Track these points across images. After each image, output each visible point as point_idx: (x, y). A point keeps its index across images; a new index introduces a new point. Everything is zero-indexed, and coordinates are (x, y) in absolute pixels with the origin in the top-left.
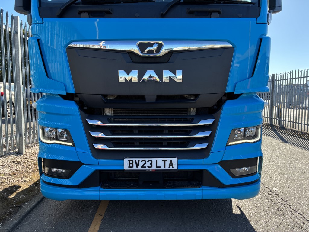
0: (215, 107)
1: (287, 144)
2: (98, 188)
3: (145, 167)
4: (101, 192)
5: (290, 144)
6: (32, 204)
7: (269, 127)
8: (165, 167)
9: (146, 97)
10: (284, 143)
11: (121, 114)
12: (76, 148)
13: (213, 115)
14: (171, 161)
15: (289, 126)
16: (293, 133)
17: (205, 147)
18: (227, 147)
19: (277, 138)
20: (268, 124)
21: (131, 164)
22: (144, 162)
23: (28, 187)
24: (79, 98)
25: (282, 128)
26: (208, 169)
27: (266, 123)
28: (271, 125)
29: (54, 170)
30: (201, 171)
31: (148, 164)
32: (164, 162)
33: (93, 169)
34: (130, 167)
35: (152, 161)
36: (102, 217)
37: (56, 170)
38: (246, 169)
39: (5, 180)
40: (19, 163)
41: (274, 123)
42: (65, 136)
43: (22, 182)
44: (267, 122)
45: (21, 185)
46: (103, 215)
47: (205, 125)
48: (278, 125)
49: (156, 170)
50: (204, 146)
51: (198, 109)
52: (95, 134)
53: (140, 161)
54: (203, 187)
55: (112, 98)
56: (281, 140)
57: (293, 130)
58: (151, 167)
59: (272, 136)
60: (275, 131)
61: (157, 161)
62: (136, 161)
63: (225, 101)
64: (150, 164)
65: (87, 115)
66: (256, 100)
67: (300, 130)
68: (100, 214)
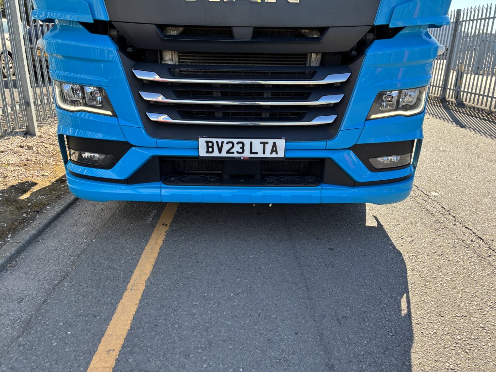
0: (354, 53)
1: (464, 129)
2: (158, 184)
3: (233, 153)
4: (163, 191)
5: (468, 129)
6: (57, 208)
7: (439, 104)
8: (264, 153)
9: (235, 30)
10: (459, 128)
11: (191, 62)
12: (118, 120)
13: (349, 66)
14: (274, 145)
15: (472, 102)
16: (477, 113)
17: (331, 121)
18: (366, 122)
19: (449, 120)
20: (438, 98)
21: (210, 147)
22: (230, 145)
23: (50, 184)
24: (118, 32)
25: (460, 104)
26: (332, 157)
27: (435, 97)
28: (443, 100)
29: (87, 155)
30: (321, 161)
31: (237, 148)
32: (262, 145)
33: (149, 153)
34: (208, 152)
35: (243, 143)
36: (167, 228)
37: (89, 154)
38: (394, 160)
39: (10, 174)
40: (30, 148)
41: (447, 97)
42: (99, 99)
43: (38, 176)
44: (437, 95)
45: (37, 182)
46: (169, 225)
47: (333, 84)
48: (453, 100)
49: (250, 158)
50: (329, 120)
51: (324, 55)
52: (148, 97)
53: (225, 144)
54: (323, 184)
55: (174, 33)
56: (454, 123)
57: (476, 107)
58: (243, 152)
59: (442, 117)
60: (447, 108)
61: (251, 143)
62: (217, 142)
63: (372, 42)
64: (241, 148)
65: (133, 63)
66: (426, 40)
67: (487, 108)
68: (163, 224)
